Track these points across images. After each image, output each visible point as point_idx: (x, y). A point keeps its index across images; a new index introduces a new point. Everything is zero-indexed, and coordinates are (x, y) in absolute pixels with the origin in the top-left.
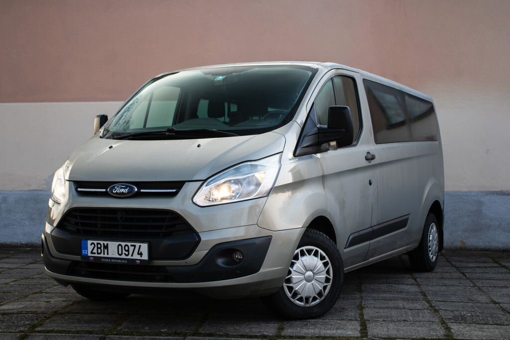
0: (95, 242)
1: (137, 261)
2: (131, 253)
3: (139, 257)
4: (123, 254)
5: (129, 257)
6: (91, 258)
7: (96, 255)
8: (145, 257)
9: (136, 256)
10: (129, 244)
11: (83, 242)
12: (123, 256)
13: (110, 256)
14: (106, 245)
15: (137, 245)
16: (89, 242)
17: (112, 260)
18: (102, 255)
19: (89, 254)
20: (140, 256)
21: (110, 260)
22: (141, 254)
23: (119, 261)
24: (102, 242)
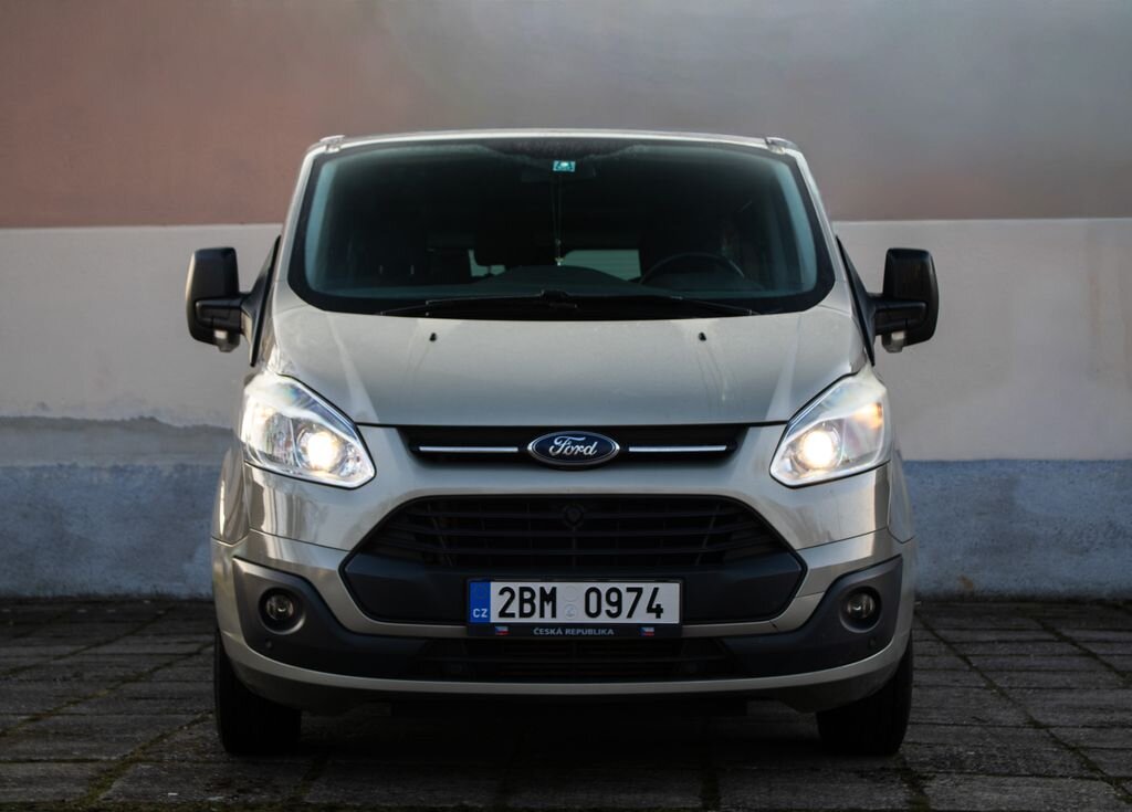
0: (515, 586)
1: (647, 630)
2: (626, 607)
3: (651, 619)
4: (603, 613)
5: (623, 619)
6: (500, 629)
7: (517, 620)
8: (671, 616)
9: (642, 617)
10: (623, 587)
11: (475, 588)
12: (603, 619)
13: (560, 619)
14: (548, 592)
15: (648, 588)
16: (496, 587)
17: (567, 631)
18: (536, 619)
19: (495, 618)
20: (654, 615)
21: (560, 631)
22: (658, 611)
23: (590, 632)
24: (536, 586)
